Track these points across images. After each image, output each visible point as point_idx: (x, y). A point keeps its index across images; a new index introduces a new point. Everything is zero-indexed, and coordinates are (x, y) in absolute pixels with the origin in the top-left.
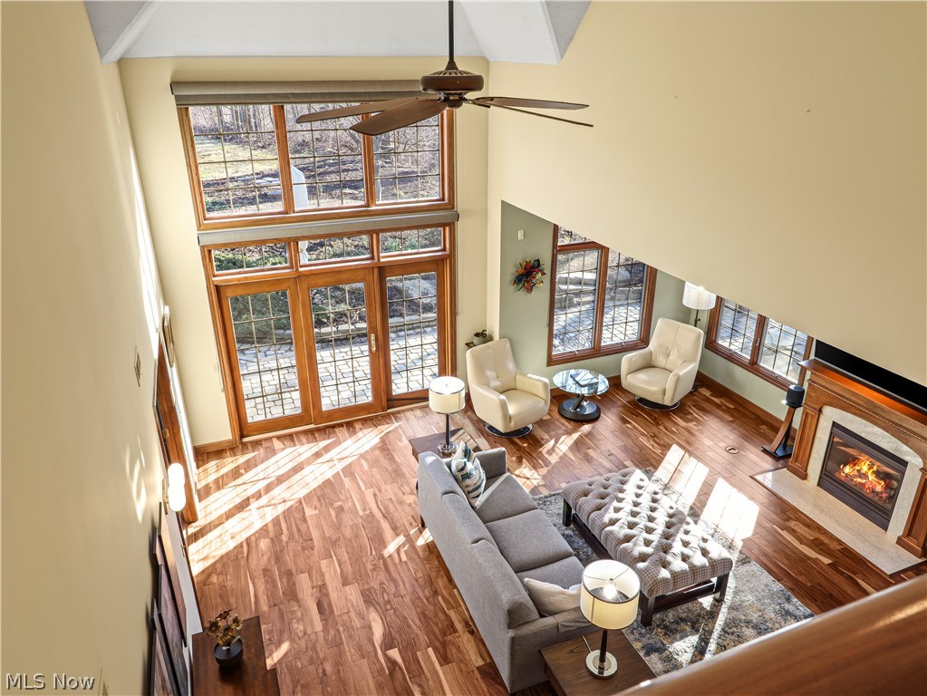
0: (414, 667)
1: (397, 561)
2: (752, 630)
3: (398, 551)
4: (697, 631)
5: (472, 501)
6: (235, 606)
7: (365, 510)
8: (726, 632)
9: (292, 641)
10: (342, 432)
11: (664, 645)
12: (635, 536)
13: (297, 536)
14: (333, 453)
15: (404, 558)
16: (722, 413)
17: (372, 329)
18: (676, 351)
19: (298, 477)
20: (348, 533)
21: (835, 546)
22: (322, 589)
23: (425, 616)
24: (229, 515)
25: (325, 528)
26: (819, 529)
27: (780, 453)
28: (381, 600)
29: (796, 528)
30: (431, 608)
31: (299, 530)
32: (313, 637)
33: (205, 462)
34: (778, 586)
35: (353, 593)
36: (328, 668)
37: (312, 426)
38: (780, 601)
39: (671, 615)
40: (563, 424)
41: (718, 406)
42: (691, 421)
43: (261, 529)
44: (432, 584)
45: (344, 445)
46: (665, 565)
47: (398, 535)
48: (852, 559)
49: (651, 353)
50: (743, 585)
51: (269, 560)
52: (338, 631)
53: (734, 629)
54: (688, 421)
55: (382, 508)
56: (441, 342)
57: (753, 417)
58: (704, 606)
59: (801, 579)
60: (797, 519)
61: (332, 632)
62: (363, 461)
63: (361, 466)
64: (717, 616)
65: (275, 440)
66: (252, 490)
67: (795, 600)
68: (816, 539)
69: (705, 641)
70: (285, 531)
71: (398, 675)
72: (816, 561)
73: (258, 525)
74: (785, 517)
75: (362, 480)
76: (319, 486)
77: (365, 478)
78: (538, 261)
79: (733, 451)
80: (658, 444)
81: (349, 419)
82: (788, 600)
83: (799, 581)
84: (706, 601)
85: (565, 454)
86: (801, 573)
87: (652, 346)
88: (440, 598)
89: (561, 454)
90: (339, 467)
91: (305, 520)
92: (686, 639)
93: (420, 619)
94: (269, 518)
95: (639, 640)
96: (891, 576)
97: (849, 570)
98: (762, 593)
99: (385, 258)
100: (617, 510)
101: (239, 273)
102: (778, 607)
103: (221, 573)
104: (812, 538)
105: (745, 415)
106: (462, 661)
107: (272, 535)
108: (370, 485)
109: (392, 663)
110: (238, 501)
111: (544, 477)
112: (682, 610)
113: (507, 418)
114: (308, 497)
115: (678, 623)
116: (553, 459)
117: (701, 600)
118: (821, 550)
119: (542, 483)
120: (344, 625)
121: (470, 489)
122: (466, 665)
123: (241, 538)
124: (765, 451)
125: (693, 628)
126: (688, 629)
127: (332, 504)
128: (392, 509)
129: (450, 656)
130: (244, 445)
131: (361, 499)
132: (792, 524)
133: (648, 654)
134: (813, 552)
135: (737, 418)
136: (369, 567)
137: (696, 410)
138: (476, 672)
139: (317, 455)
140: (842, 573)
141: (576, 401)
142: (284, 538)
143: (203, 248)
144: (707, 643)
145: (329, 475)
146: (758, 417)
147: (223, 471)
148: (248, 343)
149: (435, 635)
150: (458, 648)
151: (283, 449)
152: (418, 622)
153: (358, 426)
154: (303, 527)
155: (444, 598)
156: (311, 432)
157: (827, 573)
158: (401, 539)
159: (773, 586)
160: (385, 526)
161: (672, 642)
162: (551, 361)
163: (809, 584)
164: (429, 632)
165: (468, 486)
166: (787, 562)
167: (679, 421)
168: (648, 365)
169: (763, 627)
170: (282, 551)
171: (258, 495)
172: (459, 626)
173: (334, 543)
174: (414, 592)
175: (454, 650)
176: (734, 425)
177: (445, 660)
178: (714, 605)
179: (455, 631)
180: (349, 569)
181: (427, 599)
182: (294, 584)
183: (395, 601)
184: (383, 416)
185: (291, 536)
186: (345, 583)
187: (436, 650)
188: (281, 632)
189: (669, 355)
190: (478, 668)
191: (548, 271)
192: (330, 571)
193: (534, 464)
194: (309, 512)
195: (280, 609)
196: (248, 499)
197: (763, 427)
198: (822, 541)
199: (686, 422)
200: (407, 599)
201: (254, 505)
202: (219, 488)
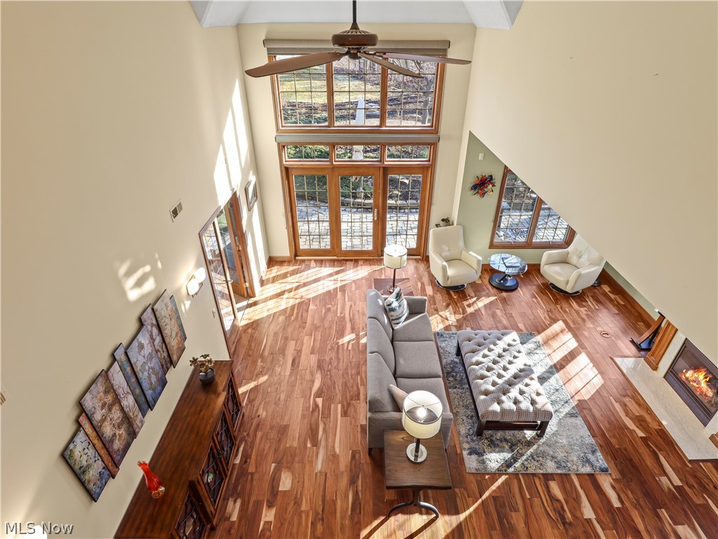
0: (326, 412)
1: (345, 348)
2: (553, 464)
3: (349, 342)
4: (513, 451)
5: (393, 326)
6: (253, 348)
7: (341, 314)
8: (533, 458)
9: (271, 376)
10: (350, 264)
11: (484, 452)
12: (487, 377)
13: (299, 319)
14: (339, 277)
15: (350, 348)
16: (612, 306)
17: (376, 205)
18: (587, 256)
19: (314, 285)
20: (326, 324)
21: (654, 426)
22: (299, 352)
23: (346, 383)
24: (271, 298)
25: (316, 318)
26: (648, 409)
27: (644, 346)
28: (326, 369)
29: (628, 404)
30: (352, 381)
31: (302, 316)
32: (282, 377)
33: (273, 266)
34: (590, 440)
35: (313, 359)
36: (283, 397)
37: (335, 258)
38: (586, 451)
39: (499, 434)
40: (488, 289)
41: (611, 300)
42: (584, 306)
43: (283, 310)
44: (358, 367)
45: (348, 272)
46: (500, 402)
47: (352, 333)
48: (664, 439)
49: (568, 253)
50: (564, 431)
51: (280, 328)
52: (297, 378)
53: (541, 458)
54: (581, 306)
55: (351, 315)
56: (421, 221)
57: (636, 314)
58: (526, 436)
59: (613, 441)
60: (633, 398)
61: (293, 378)
62: (353, 284)
63: (351, 288)
64: (532, 446)
65: (313, 261)
66: (289, 287)
67: (599, 454)
68: (641, 416)
69: (515, 459)
70: (295, 315)
71: (316, 414)
72: (632, 432)
73: (283, 307)
74: (624, 393)
75: (348, 296)
76: (323, 293)
77: (350, 294)
78: (491, 176)
79: (607, 336)
80: (550, 317)
81: (356, 257)
82: (593, 452)
83: (610, 441)
84: (529, 434)
85: (479, 309)
86: (614, 436)
87: (570, 249)
88: (359, 377)
89: (477, 308)
90: (339, 285)
91: (307, 311)
92: (502, 454)
93: (342, 386)
94: (290, 304)
95: (468, 443)
96: (690, 461)
97: (657, 446)
98: (575, 441)
99: (388, 162)
100: (485, 356)
101: (300, 161)
102: (582, 455)
103: (254, 329)
104: (637, 414)
105: (629, 312)
106: (354, 417)
107: (287, 315)
108: (351, 299)
109: (316, 405)
110: (279, 291)
111: (458, 320)
112: (509, 434)
113: (446, 277)
114: (315, 298)
115: (501, 441)
116: (470, 310)
117: (525, 431)
118: (641, 425)
119: (454, 324)
120: (301, 376)
121: (393, 318)
122: (355, 421)
123: (271, 312)
124: (633, 342)
125: (511, 447)
126: (507, 447)
127: (325, 306)
128: (357, 317)
129: (349, 413)
130: (296, 261)
131: (343, 307)
132: (627, 400)
133: (470, 454)
134: (633, 425)
135: (622, 313)
136: (329, 347)
137: (592, 300)
138: (359, 428)
139: (331, 275)
140: (649, 447)
141: (502, 276)
142: (293, 318)
143: (279, 144)
144: (515, 461)
145: (331, 288)
146: (640, 315)
147: (279, 273)
148: (324, 202)
149: (346, 398)
150: (355, 410)
151: (315, 268)
152: (340, 387)
153: (360, 263)
154: (304, 315)
155: (361, 378)
156: (334, 261)
157: (637, 443)
158: (353, 336)
159: (587, 439)
160: (348, 326)
161: (491, 452)
162: (492, 246)
163: (617, 446)
164: (344, 395)
165: (392, 316)
166: (607, 426)
167: (575, 305)
168: (564, 261)
169: (563, 464)
170: (288, 325)
171: (290, 291)
172: (362, 397)
173: (317, 328)
174: (347, 369)
175: (353, 410)
176: (617, 318)
177: (345, 414)
178: (534, 438)
179: (359, 399)
180: (318, 345)
181: (352, 375)
182: (286, 345)
183: (334, 371)
184: (377, 260)
185: (296, 318)
186: (312, 353)
187: (343, 406)
188: (268, 370)
189: (580, 257)
190: (361, 425)
191: (498, 184)
192: (308, 343)
193: (456, 310)
194: (312, 307)
195: (273, 357)
196: (285, 291)
197: (641, 324)
198: (644, 418)
199: (580, 307)
200: (341, 373)
201: (286, 295)
202: (273, 282)
